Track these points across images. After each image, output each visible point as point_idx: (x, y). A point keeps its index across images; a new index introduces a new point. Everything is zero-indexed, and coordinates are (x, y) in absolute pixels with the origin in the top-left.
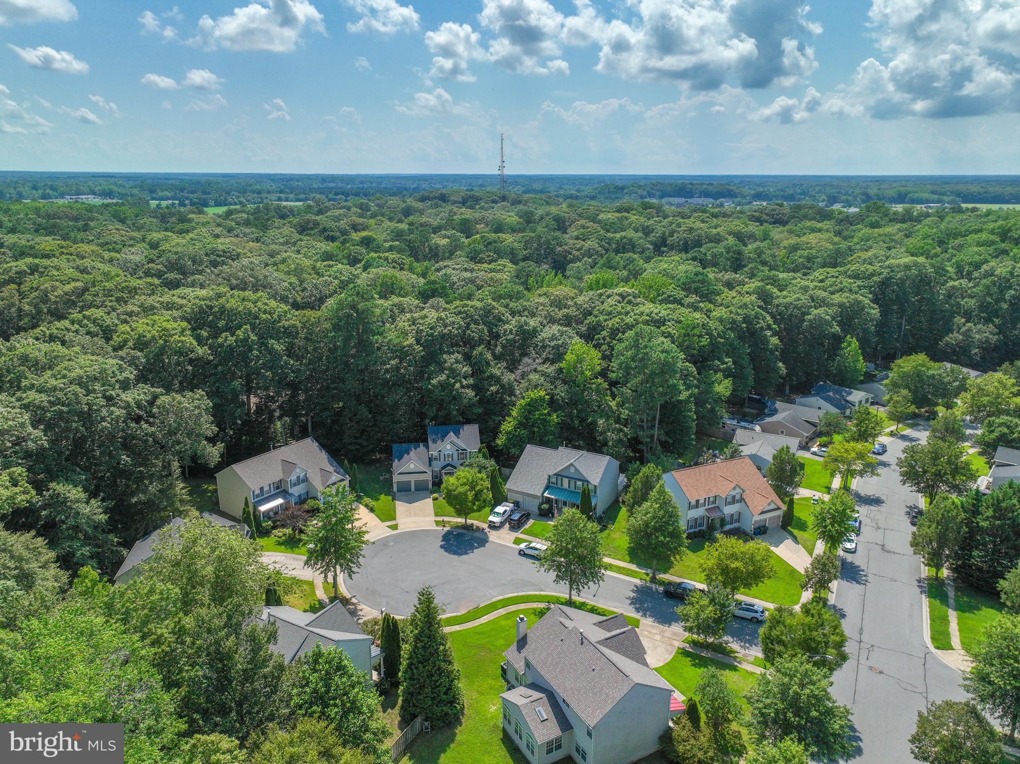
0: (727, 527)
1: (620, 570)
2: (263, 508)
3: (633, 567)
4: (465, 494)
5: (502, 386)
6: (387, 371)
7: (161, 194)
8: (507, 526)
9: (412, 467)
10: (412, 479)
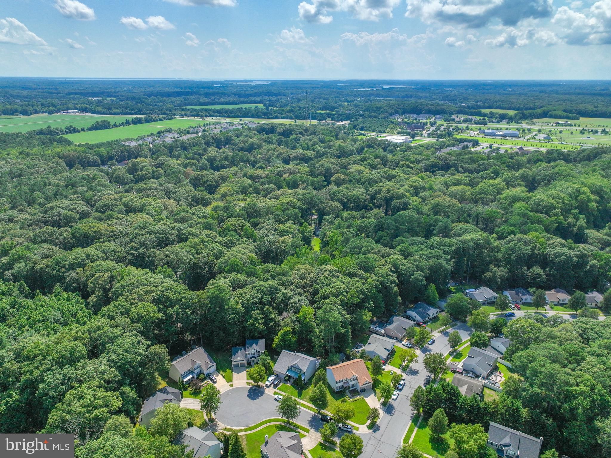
0: (351, 389)
1: (308, 408)
2: (185, 380)
3: (313, 406)
4: (256, 377)
5: (275, 322)
7: (115, 111)
8: (272, 386)
9: (239, 359)
10: (239, 363)
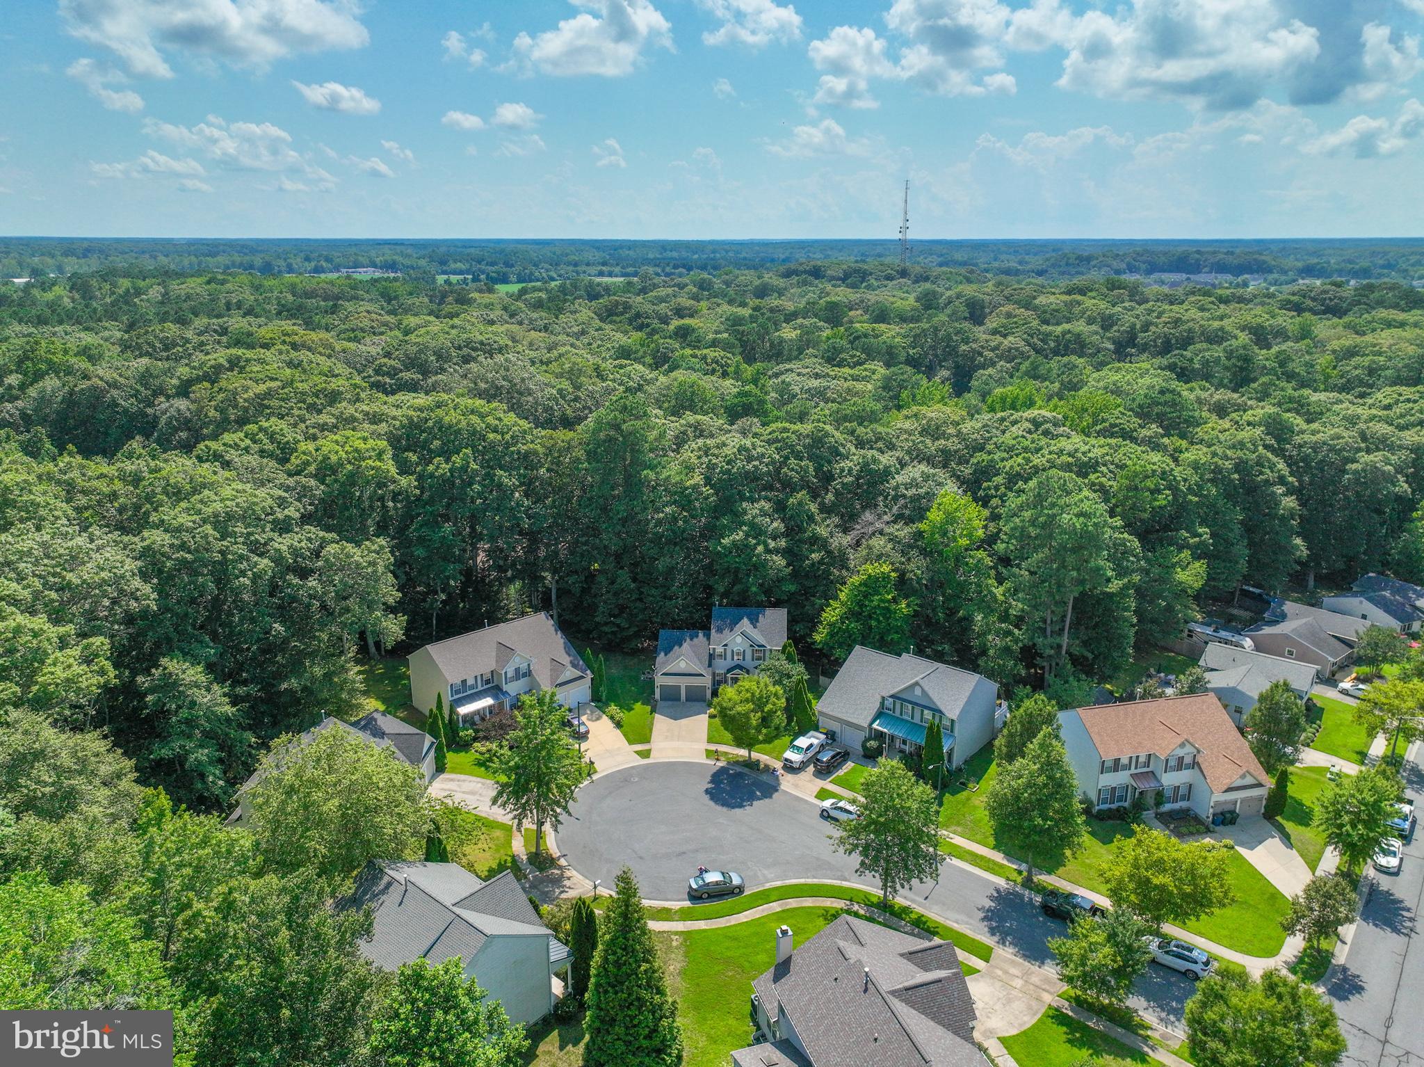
0: (1167, 807)
2: (464, 710)
3: (998, 857)
4: (746, 715)
5: (829, 553)
6: (659, 523)
7: (453, 266)
9: (682, 665)
10: (683, 683)
